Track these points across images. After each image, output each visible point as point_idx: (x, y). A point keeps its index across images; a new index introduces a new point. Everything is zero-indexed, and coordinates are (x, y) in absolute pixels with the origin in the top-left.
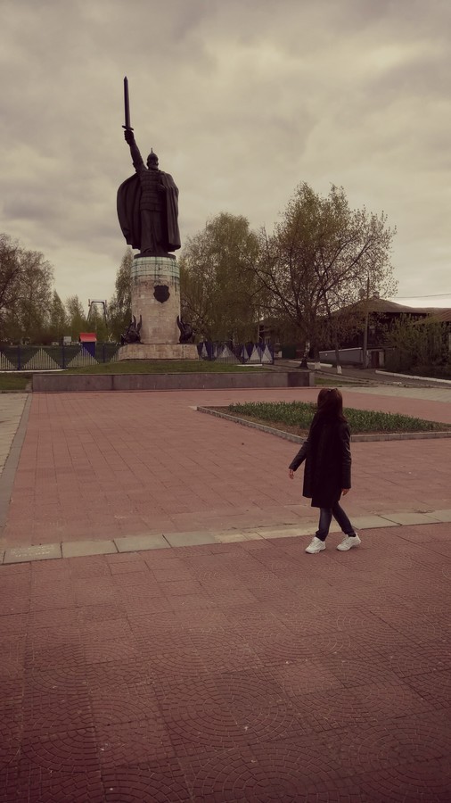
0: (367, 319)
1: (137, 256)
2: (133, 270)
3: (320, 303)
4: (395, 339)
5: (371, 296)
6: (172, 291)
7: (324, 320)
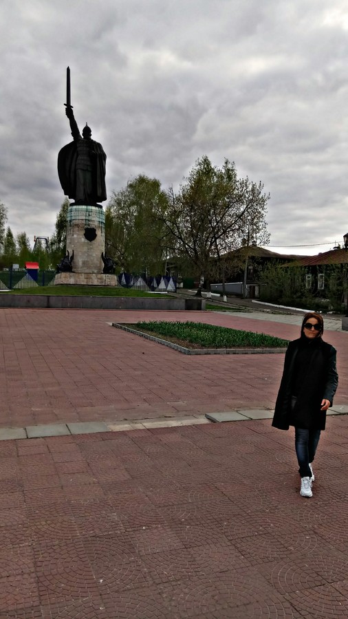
0: (247, 261)
1: (72, 205)
2: (69, 215)
3: (213, 247)
4: (267, 277)
5: (251, 244)
6: (98, 232)
7: (215, 261)
